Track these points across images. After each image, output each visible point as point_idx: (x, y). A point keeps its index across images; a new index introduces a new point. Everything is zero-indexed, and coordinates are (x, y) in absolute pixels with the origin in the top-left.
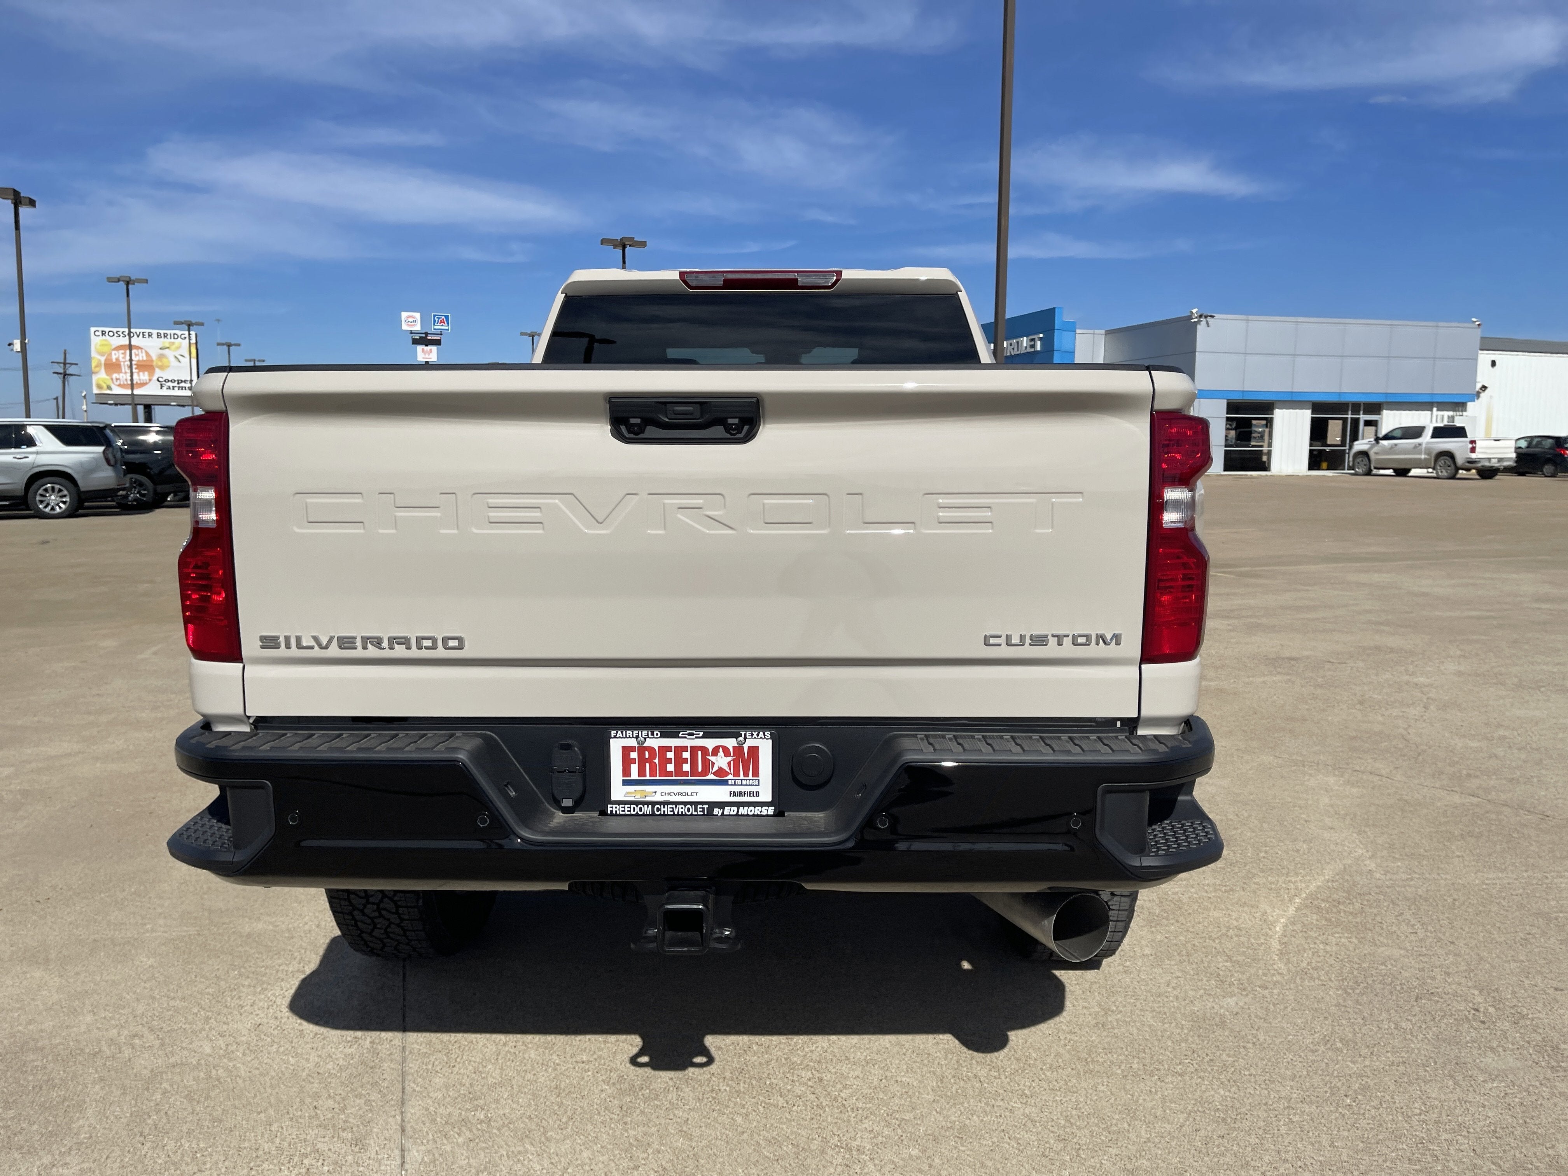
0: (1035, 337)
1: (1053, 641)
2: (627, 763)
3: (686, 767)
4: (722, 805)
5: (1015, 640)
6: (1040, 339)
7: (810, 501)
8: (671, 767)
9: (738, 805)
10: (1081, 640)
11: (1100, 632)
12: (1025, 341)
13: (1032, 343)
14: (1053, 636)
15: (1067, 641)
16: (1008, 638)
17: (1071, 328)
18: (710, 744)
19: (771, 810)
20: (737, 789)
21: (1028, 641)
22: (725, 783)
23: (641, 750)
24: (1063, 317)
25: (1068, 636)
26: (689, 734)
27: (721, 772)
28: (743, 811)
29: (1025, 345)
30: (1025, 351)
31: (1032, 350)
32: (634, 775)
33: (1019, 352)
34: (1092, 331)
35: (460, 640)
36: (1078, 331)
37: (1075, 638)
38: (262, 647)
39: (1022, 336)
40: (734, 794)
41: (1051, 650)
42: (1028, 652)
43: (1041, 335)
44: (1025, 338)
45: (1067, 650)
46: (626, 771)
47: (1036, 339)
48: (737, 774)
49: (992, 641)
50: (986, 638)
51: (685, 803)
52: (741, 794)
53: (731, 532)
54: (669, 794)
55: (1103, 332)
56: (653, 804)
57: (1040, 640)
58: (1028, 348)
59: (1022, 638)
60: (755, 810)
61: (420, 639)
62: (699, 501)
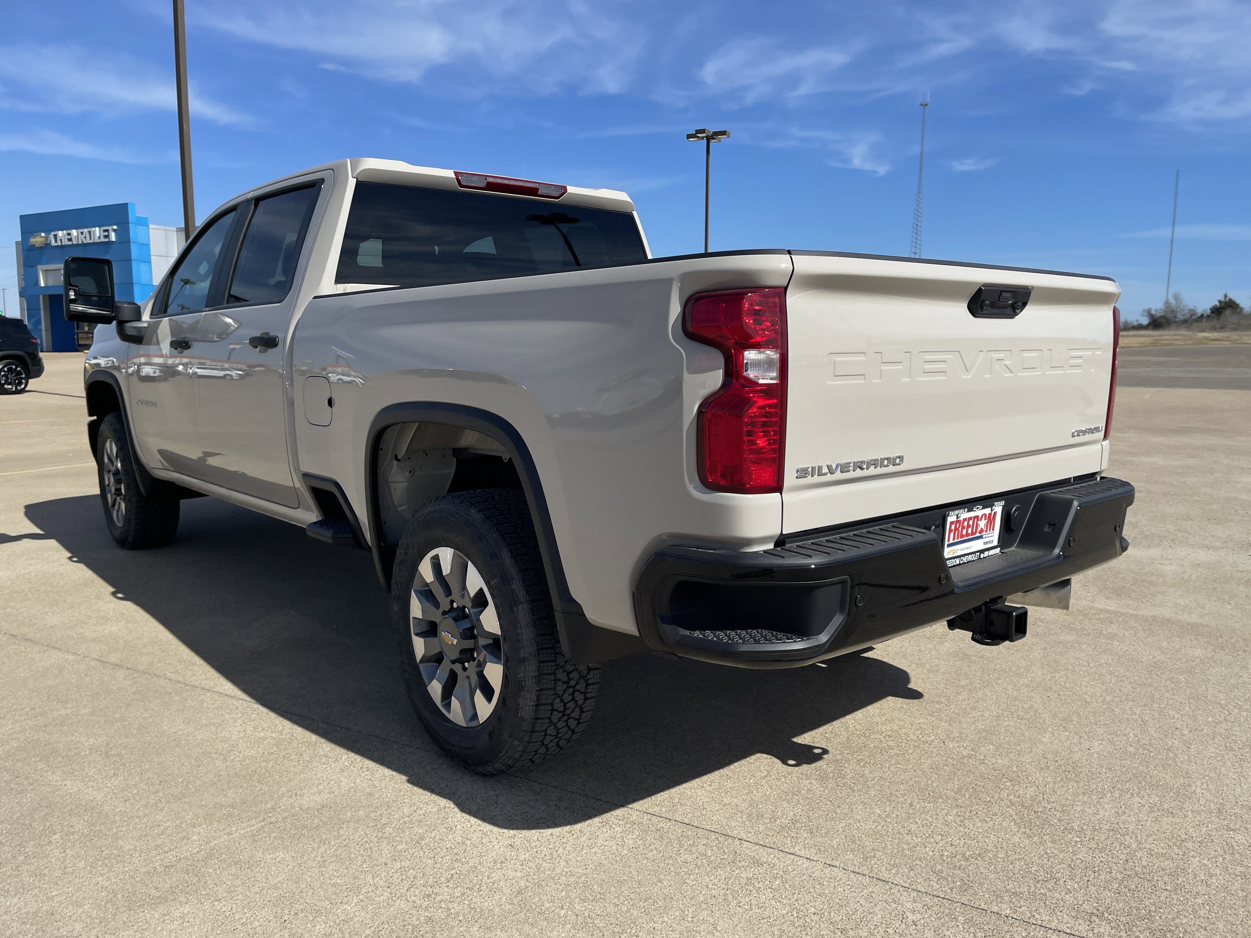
0: (110, 228)
2: (951, 532)
3: (970, 530)
4: (982, 551)
6: (114, 230)
7: (1035, 354)
8: (965, 532)
12: (97, 231)
13: (106, 234)
17: (144, 223)
18: (980, 513)
19: (996, 551)
20: (986, 540)
22: (983, 537)
23: (957, 522)
24: (136, 212)
26: (977, 508)
27: (981, 531)
29: (98, 235)
30: (99, 241)
31: (107, 240)
32: (952, 540)
33: (92, 241)
34: (163, 227)
35: (902, 458)
36: (151, 226)
38: (797, 478)
39: (95, 226)
40: (985, 543)
43: (115, 227)
44: (97, 229)
46: (950, 538)
47: (110, 231)
48: (986, 531)
51: (971, 554)
52: (989, 542)
53: (1012, 375)
55: (175, 229)
56: (960, 556)
57: (1084, 432)
58: (102, 237)
60: (992, 552)
61: (883, 460)
62: (1003, 355)
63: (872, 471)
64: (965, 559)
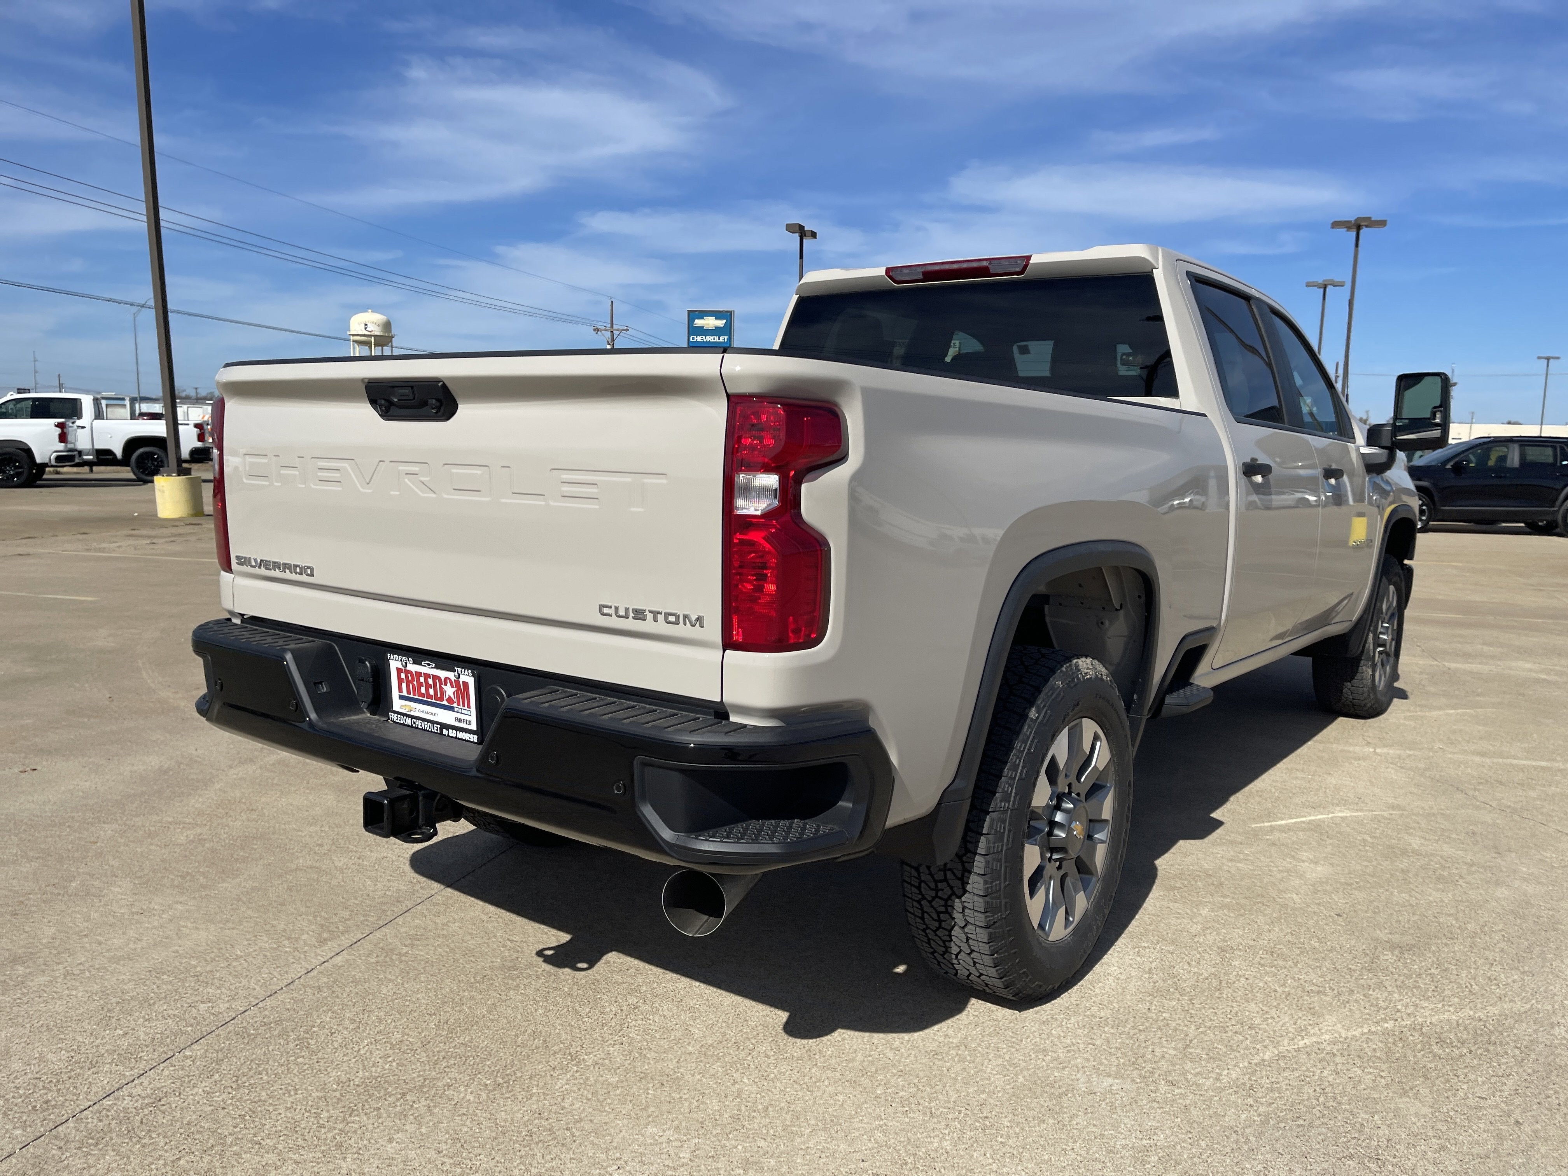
1: (650, 616)
2: (400, 681)
3: (431, 692)
4: (448, 727)
5: (622, 612)
7: (478, 471)
8: (423, 690)
9: (457, 729)
10: (672, 619)
11: (686, 613)
14: (650, 612)
15: (661, 618)
16: (617, 609)
18: (443, 674)
19: (474, 738)
20: (460, 716)
21: (631, 614)
22: (451, 709)
23: (407, 672)
25: (661, 613)
26: (427, 664)
27: (449, 700)
28: (460, 735)
32: (405, 693)
35: (312, 569)
37: (667, 615)
38: (238, 564)
40: (457, 719)
41: (647, 626)
42: (631, 624)
45: (661, 627)
46: (400, 690)
48: (457, 704)
49: (605, 610)
50: (601, 607)
51: (428, 721)
52: (462, 721)
53: (434, 495)
54: (423, 712)
56: (412, 717)
57: (639, 615)
59: (627, 610)
60: (467, 736)
61: (296, 566)
62: (417, 469)
63: (288, 575)
64: (418, 723)
